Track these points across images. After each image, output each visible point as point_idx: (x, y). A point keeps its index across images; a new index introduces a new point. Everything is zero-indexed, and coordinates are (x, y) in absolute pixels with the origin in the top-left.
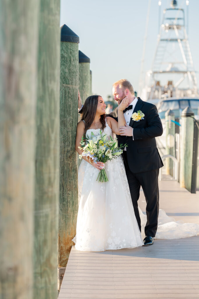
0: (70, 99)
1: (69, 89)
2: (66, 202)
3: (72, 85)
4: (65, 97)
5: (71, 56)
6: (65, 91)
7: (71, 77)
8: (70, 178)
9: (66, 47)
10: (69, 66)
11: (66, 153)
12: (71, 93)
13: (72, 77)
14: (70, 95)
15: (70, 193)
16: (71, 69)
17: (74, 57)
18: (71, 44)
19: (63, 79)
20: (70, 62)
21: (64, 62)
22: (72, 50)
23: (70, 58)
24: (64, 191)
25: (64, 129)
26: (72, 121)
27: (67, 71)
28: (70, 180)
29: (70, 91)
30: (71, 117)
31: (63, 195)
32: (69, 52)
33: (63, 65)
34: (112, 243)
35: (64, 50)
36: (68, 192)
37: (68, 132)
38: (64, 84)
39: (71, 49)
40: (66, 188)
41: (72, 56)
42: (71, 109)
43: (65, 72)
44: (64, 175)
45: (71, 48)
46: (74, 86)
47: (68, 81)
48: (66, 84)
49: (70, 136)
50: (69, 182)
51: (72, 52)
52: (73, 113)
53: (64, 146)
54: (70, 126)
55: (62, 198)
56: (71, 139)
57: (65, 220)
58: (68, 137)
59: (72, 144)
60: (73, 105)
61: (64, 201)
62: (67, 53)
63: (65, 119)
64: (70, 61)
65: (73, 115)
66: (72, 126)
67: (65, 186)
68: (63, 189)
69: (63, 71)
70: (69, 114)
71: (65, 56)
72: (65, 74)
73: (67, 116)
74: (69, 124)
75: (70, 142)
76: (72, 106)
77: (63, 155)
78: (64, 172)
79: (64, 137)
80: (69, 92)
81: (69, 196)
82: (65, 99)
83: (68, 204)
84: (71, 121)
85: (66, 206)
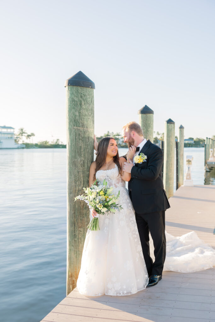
0: (81, 140)
1: (80, 132)
2: (77, 238)
3: (82, 127)
4: (75, 139)
5: (82, 100)
6: (76, 133)
7: (81, 120)
8: (81, 216)
9: (76, 91)
10: (80, 109)
11: (77, 192)
12: (82, 135)
13: (83, 119)
14: (80, 137)
15: (82, 230)
16: (82, 112)
17: (86, 101)
18: (82, 88)
19: (74, 122)
20: (81, 106)
21: (74, 106)
22: (83, 95)
23: (81, 102)
24: (76, 228)
25: (75, 169)
26: (84, 162)
27: (77, 114)
28: (81, 218)
29: (81, 133)
30: (82, 158)
31: (74, 232)
32: (80, 96)
33: (74, 108)
34: (112, 289)
35: (74, 94)
36: (80, 229)
37: (78, 172)
38: (74, 126)
39: (81, 94)
40: (77, 225)
41: (84, 100)
42: (82, 150)
43: (76, 115)
44: (75, 212)
45: (81, 92)
46: (85, 129)
47: (78, 123)
48: (77, 126)
49: (81, 175)
50: (81, 219)
51: (83, 96)
52: (84, 154)
53: (75, 185)
54: (81, 166)
55: (73, 234)
56: (82, 179)
57: (77, 255)
58: (79, 177)
59: (83, 184)
60: (85, 146)
61: (75, 237)
62: (77, 97)
63: (76, 160)
64: (81, 104)
65: (84, 156)
66: (84, 166)
67: (76, 223)
68: (75, 225)
69: (74, 114)
70: (80, 155)
71: (76, 99)
72: (75, 117)
73: (78, 157)
74: (80, 165)
75: (81, 182)
76: (82, 147)
77: (74, 194)
78: (75, 210)
79: (75, 177)
80: (79, 134)
81: (81, 233)
82: (75, 141)
83: (80, 240)
84: (82, 162)
85: (77, 242)
